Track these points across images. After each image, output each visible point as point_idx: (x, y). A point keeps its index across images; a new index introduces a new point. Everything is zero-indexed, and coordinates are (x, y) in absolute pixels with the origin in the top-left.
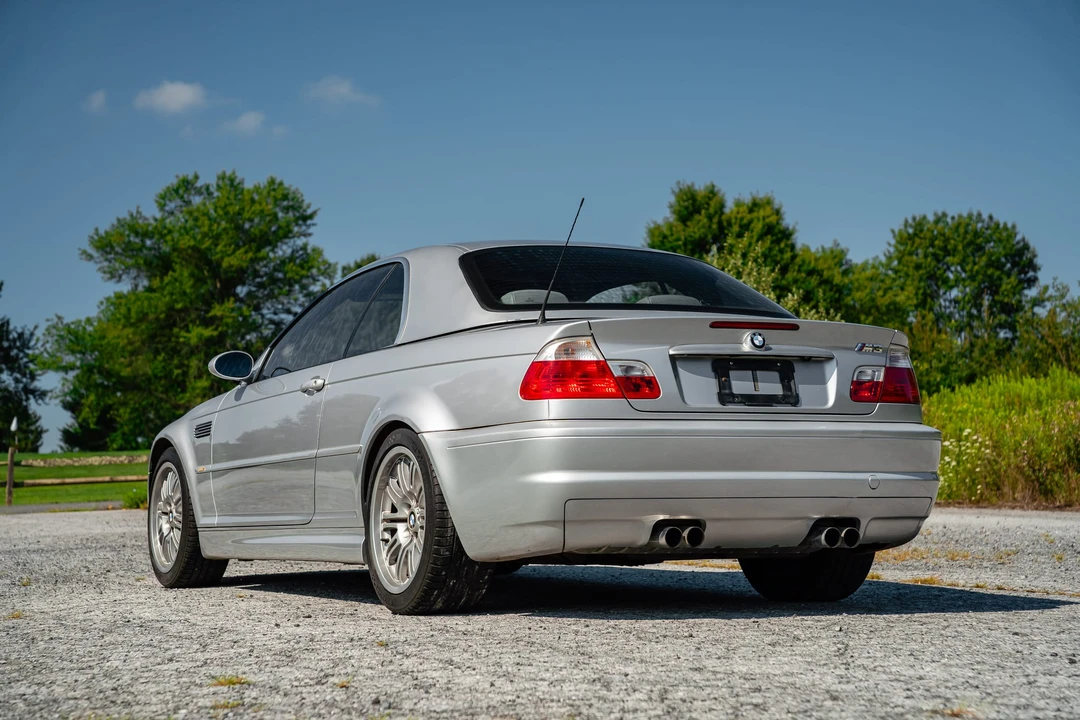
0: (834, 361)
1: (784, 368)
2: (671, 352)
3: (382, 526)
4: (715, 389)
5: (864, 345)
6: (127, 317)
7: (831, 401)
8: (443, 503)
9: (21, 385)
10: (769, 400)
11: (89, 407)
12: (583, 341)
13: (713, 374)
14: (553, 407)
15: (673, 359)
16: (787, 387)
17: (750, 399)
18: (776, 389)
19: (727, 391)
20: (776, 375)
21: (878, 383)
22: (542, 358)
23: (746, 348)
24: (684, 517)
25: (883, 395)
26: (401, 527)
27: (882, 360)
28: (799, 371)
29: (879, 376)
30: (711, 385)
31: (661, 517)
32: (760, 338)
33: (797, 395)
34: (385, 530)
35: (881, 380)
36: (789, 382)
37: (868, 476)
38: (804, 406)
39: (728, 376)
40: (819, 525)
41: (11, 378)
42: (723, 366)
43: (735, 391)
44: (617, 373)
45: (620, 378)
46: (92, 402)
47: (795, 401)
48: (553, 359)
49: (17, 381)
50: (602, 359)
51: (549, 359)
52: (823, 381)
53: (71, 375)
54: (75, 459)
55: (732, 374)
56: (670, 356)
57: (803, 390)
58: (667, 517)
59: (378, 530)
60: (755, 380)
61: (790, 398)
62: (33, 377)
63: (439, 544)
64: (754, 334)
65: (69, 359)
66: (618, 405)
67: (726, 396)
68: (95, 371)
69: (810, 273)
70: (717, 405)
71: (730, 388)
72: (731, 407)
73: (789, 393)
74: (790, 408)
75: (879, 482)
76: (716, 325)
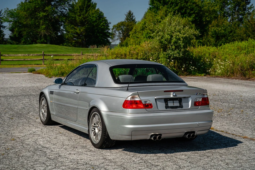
0: (191, 98)
1: (180, 100)
2: (155, 98)
3: (92, 127)
4: (165, 106)
5: (197, 93)
6: (24, 9)
7: (190, 107)
8: (105, 127)
10: (176, 107)
12: (136, 96)
13: (164, 102)
14: (129, 110)
16: (180, 104)
17: (172, 107)
18: (178, 105)
19: (167, 106)
20: (178, 101)
21: (200, 101)
22: (127, 99)
23: (172, 96)
24: (157, 134)
25: (201, 104)
26: (96, 128)
27: (201, 96)
28: (183, 100)
29: (200, 100)
30: (164, 104)
31: (153, 134)
32: (175, 94)
33: (182, 106)
34: (93, 128)
35: (201, 101)
36: (181, 103)
37: (197, 123)
38: (184, 108)
39: (167, 102)
40: (186, 133)
42: (166, 100)
43: (169, 106)
44: (143, 103)
45: (144, 104)
46: (17, 30)
48: (130, 100)
50: (140, 100)
51: (129, 100)
52: (188, 102)
57: (184, 104)
58: (154, 134)
59: (91, 128)
60: (173, 103)
61: (181, 106)
62: (2, 23)
63: (104, 135)
64: (173, 93)
65: (10, 19)
66: (144, 110)
67: (167, 107)
68: (17, 22)
69: (193, 3)
70: (165, 109)
71: (168, 105)
72: (168, 109)
73: (181, 105)
74: (181, 109)
75: (200, 124)
76: (165, 91)
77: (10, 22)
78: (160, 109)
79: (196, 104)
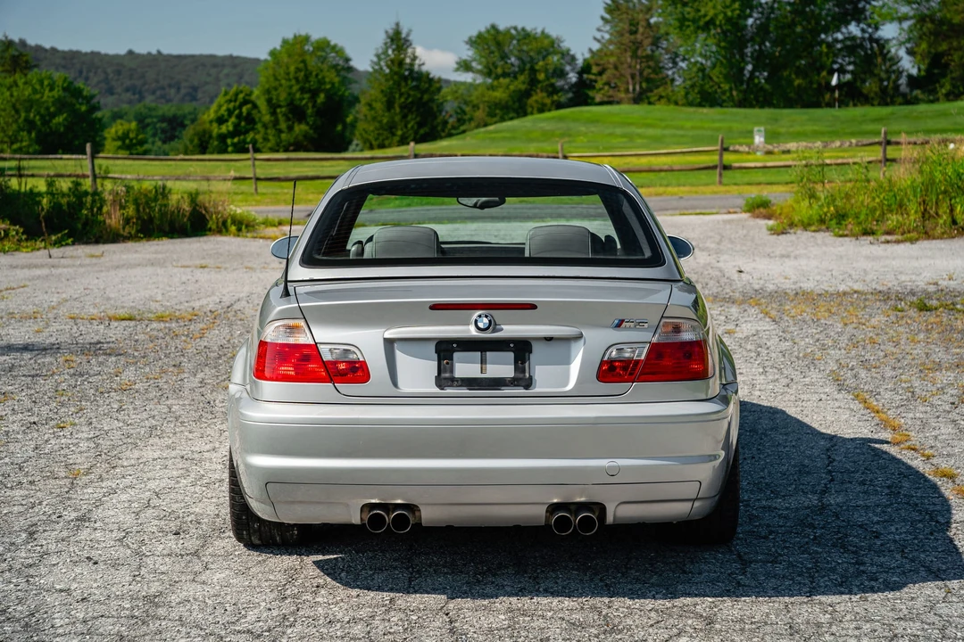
0: (582, 341)
1: (521, 349)
2: (390, 334)
4: (435, 373)
5: (622, 322)
7: (572, 383)
9: (867, 35)
10: (495, 383)
11: (921, 55)
12: (299, 323)
13: (435, 356)
15: (389, 343)
16: (520, 369)
17: (470, 383)
18: (507, 371)
19: (447, 375)
20: (511, 355)
21: (637, 362)
23: (472, 332)
25: (642, 374)
27: (647, 337)
28: (536, 347)
29: (639, 355)
30: (432, 366)
32: (486, 321)
33: (531, 378)
35: (643, 357)
36: (523, 363)
37: (605, 463)
38: (537, 390)
39: (452, 359)
40: (551, 510)
41: (858, 29)
42: (446, 350)
43: (456, 375)
44: (327, 357)
45: (329, 362)
46: (924, 50)
47: (528, 384)
48: (270, 340)
49: (863, 31)
50: (313, 342)
52: (567, 361)
53: (906, 25)
54: (775, 145)
55: (456, 355)
56: (385, 340)
57: (540, 371)
60: (483, 361)
61: (523, 381)
62: (877, 29)
64: (479, 316)
65: (905, 9)
66: (325, 389)
67: (444, 379)
68: (928, 20)
70: (434, 390)
71: (452, 371)
72: (449, 391)
73: (521, 376)
74: (521, 391)
75: (619, 468)
76: (435, 307)
77: (901, 20)
78: (406, 387)
79: (612, 371)
